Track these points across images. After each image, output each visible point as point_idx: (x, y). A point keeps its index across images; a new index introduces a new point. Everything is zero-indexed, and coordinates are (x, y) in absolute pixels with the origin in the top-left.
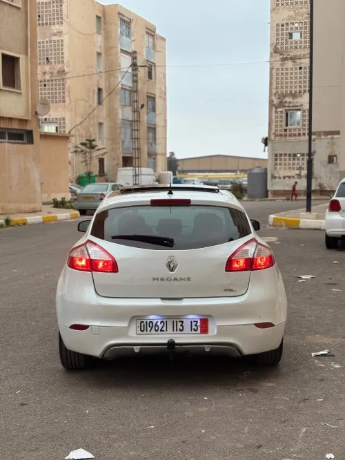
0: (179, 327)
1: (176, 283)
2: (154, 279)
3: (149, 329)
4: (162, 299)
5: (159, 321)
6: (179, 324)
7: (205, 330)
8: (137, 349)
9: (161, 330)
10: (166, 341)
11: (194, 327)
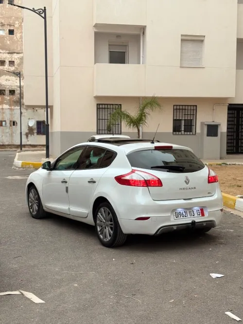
0: (193, 214)
1: (190, 190)
2: (180, 189)
3: (180, 216)
4: (184, 199)
5: (183, 211)
6: (192, 212)
7: (203, 215)
8: (175, 228)
9: (185, 216)
10: (191, 222)
11: (198, 213)
